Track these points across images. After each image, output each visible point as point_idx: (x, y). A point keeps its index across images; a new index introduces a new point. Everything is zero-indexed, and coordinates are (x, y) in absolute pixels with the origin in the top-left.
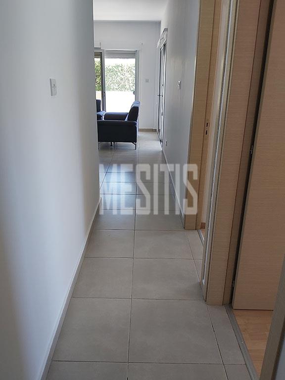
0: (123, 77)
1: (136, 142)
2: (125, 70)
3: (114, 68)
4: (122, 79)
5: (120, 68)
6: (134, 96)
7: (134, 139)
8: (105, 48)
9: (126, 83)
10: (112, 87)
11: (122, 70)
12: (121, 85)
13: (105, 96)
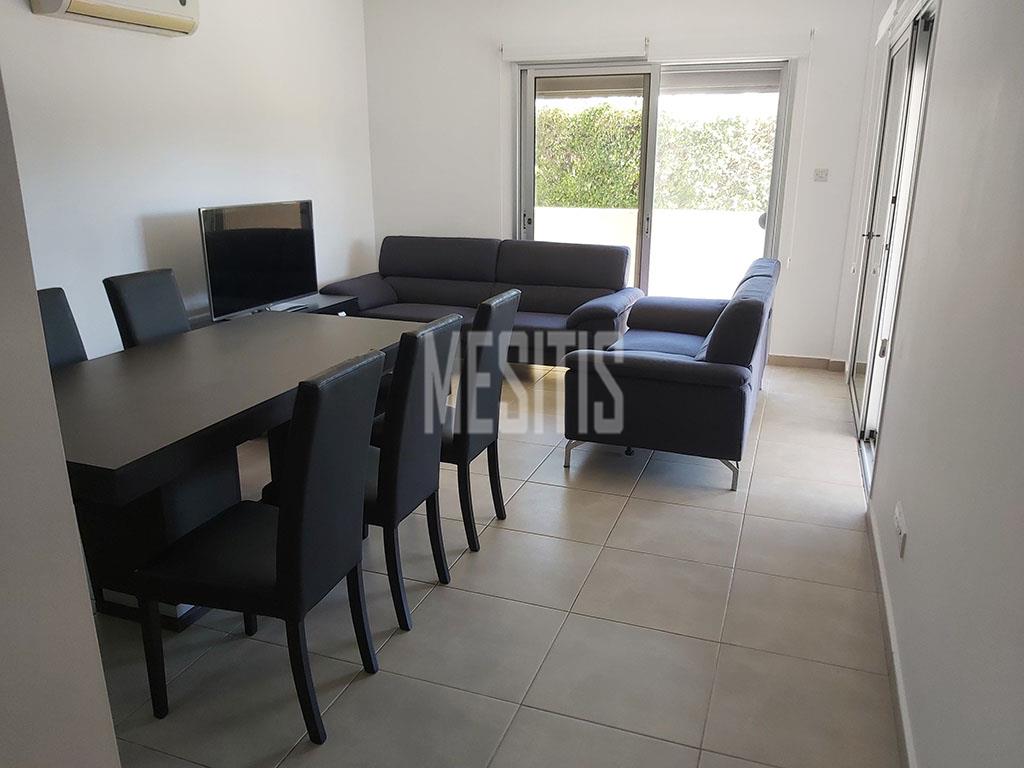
0: (737, 157)
1: (738, 459)
2: (750, 133)
3: (709, 129)
4: (732, 165)
5: (730, 131)
6: (764, 231)
7: (728, 446)
8: (662, 58)
9: (749, 180)
10: (698, 191)
11: (737, 135)
12: (729, 183)
13: (649, 231)
